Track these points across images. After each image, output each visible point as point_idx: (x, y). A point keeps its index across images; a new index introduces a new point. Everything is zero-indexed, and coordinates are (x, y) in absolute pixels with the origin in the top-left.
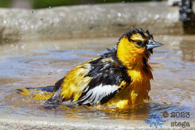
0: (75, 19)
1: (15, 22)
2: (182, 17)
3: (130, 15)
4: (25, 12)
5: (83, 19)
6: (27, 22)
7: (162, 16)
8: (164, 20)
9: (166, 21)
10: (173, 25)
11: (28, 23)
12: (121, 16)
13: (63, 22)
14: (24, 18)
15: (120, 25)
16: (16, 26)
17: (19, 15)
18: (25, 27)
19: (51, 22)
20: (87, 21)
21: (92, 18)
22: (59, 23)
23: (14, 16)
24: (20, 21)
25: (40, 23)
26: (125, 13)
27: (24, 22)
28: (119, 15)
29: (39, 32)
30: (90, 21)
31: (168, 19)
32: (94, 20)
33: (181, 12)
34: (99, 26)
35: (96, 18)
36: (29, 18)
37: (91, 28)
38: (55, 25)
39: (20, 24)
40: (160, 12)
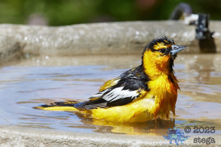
0: (95, 37)
1: (35, 39)
2: (198, 36)
3: (147, 33)
4: (46, 29)
5: (102, 37)
6: (47, 39)
7: (179, 34)
8: (180, 38)
9: (182, 40)
10: (189, 43)
11: (49, 39)
12: (139, 34)
13: (82, 39)
14: (44, 35)
15: (138, 43)
16: (37, 43)
17: (40, 32)
18: (45, 44)
19: (70, 39)
20: (106, 39)
21: (110, 36)
22: (78, 40)
23: (35, 33)
24: (41, 37)
25: (60, 40)
26: (143, 31)
27: (45, 39)
28: (138, 33)
29: (59, 48)
30: (109, 38)
31: (185, 38)
32: (113, 38)
33: (198, 31)
34: (117, 43)
35: (115, 36)
36: (50, 35)
37: (110, 45)
38: (75, 42)
39: (41, 41)
40: (177, 31)
